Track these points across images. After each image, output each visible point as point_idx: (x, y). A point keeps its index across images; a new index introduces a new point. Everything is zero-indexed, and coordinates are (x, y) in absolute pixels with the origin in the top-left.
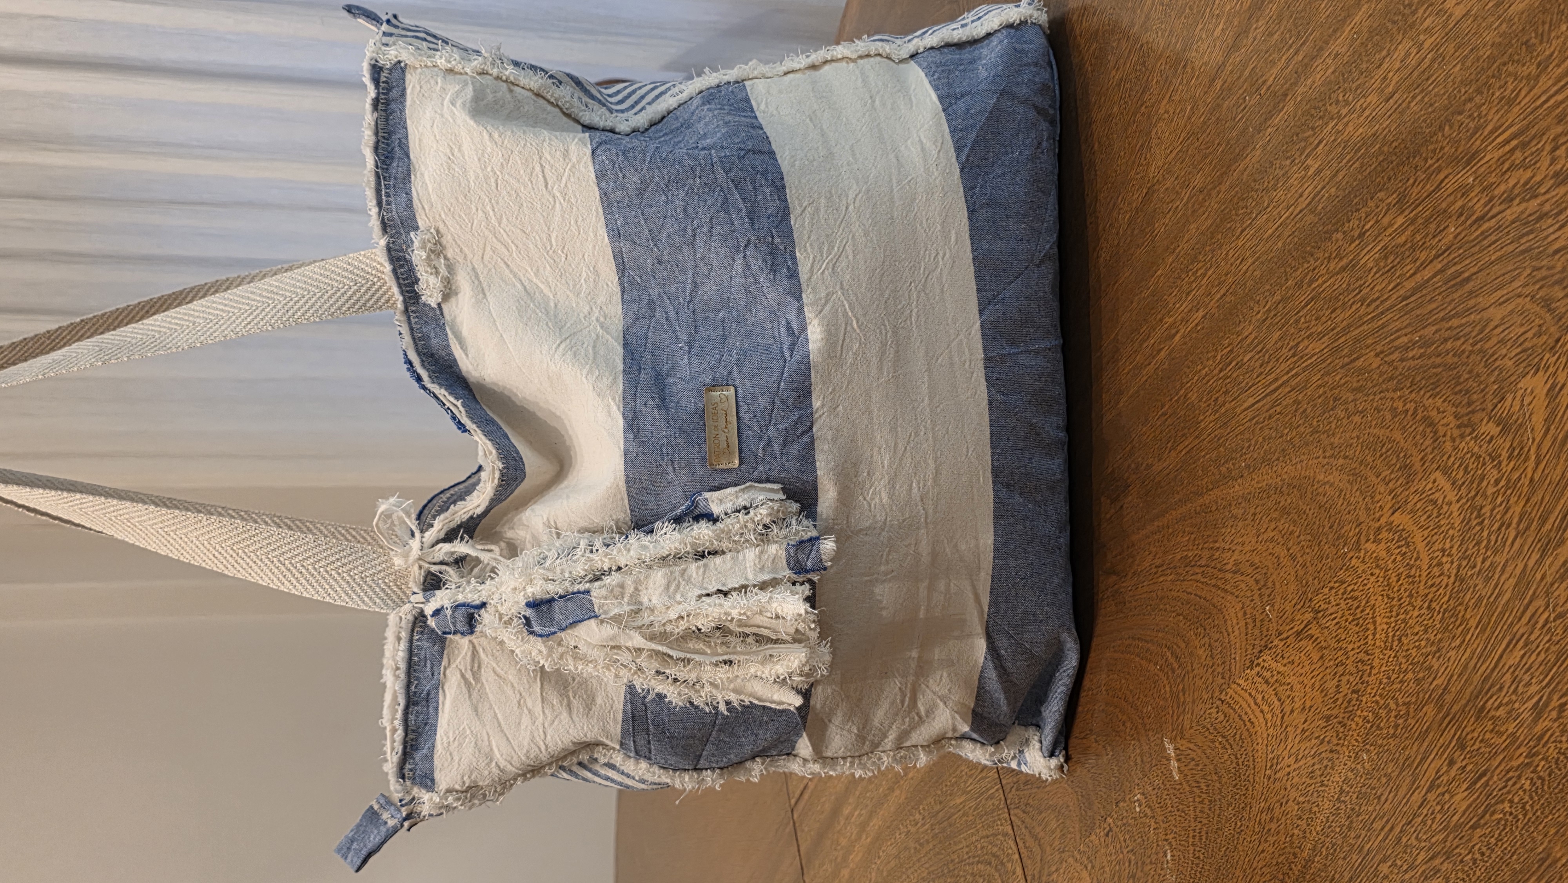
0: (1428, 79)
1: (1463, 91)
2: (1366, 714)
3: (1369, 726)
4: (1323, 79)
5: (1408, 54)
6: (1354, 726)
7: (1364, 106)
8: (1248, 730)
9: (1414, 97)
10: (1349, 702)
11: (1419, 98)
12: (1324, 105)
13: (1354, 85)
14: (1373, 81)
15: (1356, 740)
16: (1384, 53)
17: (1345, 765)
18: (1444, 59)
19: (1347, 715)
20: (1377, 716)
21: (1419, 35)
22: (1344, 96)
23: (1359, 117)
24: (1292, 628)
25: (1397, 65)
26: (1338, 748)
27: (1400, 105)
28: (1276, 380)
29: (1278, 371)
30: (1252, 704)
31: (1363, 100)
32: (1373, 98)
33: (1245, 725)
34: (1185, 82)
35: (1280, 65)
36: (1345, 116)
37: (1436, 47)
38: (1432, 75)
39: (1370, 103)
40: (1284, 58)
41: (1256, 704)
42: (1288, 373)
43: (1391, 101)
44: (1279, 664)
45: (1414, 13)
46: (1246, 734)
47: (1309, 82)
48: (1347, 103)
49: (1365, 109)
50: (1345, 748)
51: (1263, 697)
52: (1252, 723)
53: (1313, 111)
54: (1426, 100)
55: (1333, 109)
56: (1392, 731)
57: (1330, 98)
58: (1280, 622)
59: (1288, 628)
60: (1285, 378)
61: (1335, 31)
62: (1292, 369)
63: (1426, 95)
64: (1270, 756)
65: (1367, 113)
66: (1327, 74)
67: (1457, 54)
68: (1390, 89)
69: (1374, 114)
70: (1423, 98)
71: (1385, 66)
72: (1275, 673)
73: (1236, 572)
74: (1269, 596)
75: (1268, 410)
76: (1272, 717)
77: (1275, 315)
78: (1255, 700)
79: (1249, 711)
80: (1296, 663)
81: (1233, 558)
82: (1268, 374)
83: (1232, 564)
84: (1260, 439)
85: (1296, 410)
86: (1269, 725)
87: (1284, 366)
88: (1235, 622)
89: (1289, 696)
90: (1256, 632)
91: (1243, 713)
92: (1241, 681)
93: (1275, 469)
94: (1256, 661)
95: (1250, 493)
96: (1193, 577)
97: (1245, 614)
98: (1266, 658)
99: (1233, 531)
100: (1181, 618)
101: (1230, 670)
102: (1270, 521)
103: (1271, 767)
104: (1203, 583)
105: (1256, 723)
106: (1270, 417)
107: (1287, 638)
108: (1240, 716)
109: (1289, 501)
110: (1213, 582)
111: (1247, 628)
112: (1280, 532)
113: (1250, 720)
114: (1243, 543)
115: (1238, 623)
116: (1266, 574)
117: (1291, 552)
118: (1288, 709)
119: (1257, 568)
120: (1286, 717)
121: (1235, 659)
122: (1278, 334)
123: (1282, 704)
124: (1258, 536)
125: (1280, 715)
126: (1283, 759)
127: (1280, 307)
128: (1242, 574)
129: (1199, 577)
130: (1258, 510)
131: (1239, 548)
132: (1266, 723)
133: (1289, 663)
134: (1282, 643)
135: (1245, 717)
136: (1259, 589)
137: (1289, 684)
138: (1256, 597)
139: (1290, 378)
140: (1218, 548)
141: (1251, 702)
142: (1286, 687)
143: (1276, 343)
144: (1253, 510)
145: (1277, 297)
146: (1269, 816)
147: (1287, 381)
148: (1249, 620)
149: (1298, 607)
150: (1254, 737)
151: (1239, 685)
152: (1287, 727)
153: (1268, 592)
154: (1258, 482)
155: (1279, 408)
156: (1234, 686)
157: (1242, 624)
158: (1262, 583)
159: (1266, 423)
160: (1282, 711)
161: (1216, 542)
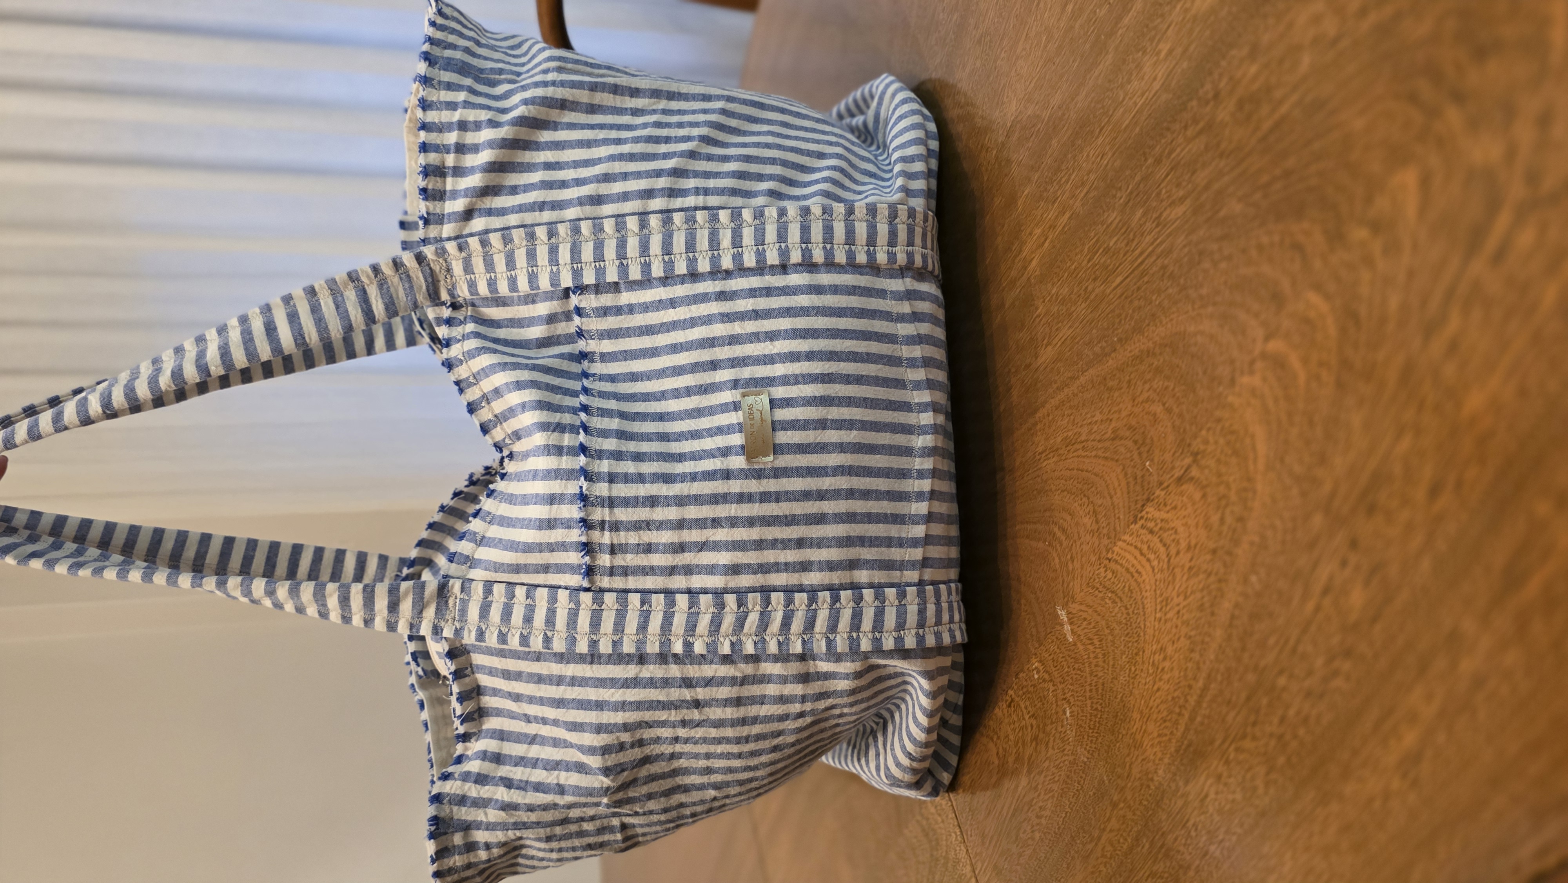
8: (1136, 580)
24: (1172, 476)
28: (1141, 254)
29: (1143, 245)
30: (1138, 556)
33: (1133, 577)
41: (1142, 554)
42: (1152, 243)
44: (1162, 513)
46: (1134, 584)
51: (1149, 547)
52: (1139, 573)
58: (1161, 473)
59: (1169, 476)
60: (1150, 249)
62: (1156, 240)
72: (1159, 521)
73: (1113, 439)
74: (1148, 451)
75: (1135, 284)
76: (1159, 562)
77: (1137, 195)
78: (1141, 551)
79: (1135, 562)
80: (1179, 507)
81: (1111, 427)
82: (1133, 251)
83: (1110, 432)
84: (1131, 311)
85: (1163, 275)
86: (1156, 571)
87: (1148, 239)
88: (1116, 484)
89: (1174, 540)
90: (1138, 488)
91: (1130, 566)
92: (1126, 537)
93: (1146, 334)
94: (1139, 516)
95: (1123, 363)
96: (1075, 454)
97: (1126, 474)
98: (1151, 510)
99: (1110, 402)
100: (1066, 493)
101: (1115, 529)
102: (1145, 383)
103: (1161, 609)
104: (1084, 457)
105: (1144, 573)
106: (1139, 289)
107: (1168, 486)
108: (1127, 570)
109: (1162, 360)
110: (1094, 453)
111: (1128, 487)
112: (1155, 391)
113: (1137, 571)
114: (1120, 411)
115: (1119, 485)
116: (1143, 433)
117: (1167, 405)
118: (1173, 551)
119: (1134, 430)
120: (1172, 561)
121: (1119, 518)
122: (1141, 211)
123: (1167, 549)
124: (1134, 400)
125: (1166, 560)
126: (1172, 599)
127: (1142, 186)
128: (1121, 438)
129: (1080, 452)
130: (1132, 376)
131: (1116, 416)
132: (1153, 570)
133: (1172, 508)
134: (1163, 493)
135: (1132, 570)
136: (1138, 449)
137: (1173, 529)
138: (1136, 457)
139: (1155, 248)
140: (1096, 421)
141: (1137, 553)
142: (1170, 532)
143: (1140, 219)
144: (1127, 378)
145: (1138, 178)
146: (1162, 656)
147: (1153, 251)
148: (1131, 480)
149: (1177, 454)
150: (1142, 586)
151: (1125, 541)
152: (1173, 569)
153: (1146, 449)
154: (1131, 352)
155: (1146, 279)
156: (1120, 543)
157: (1124, 484)
158: (1141, 442)
159: (1135, 295)
160: (1168, 555)
161: (1094, 416)
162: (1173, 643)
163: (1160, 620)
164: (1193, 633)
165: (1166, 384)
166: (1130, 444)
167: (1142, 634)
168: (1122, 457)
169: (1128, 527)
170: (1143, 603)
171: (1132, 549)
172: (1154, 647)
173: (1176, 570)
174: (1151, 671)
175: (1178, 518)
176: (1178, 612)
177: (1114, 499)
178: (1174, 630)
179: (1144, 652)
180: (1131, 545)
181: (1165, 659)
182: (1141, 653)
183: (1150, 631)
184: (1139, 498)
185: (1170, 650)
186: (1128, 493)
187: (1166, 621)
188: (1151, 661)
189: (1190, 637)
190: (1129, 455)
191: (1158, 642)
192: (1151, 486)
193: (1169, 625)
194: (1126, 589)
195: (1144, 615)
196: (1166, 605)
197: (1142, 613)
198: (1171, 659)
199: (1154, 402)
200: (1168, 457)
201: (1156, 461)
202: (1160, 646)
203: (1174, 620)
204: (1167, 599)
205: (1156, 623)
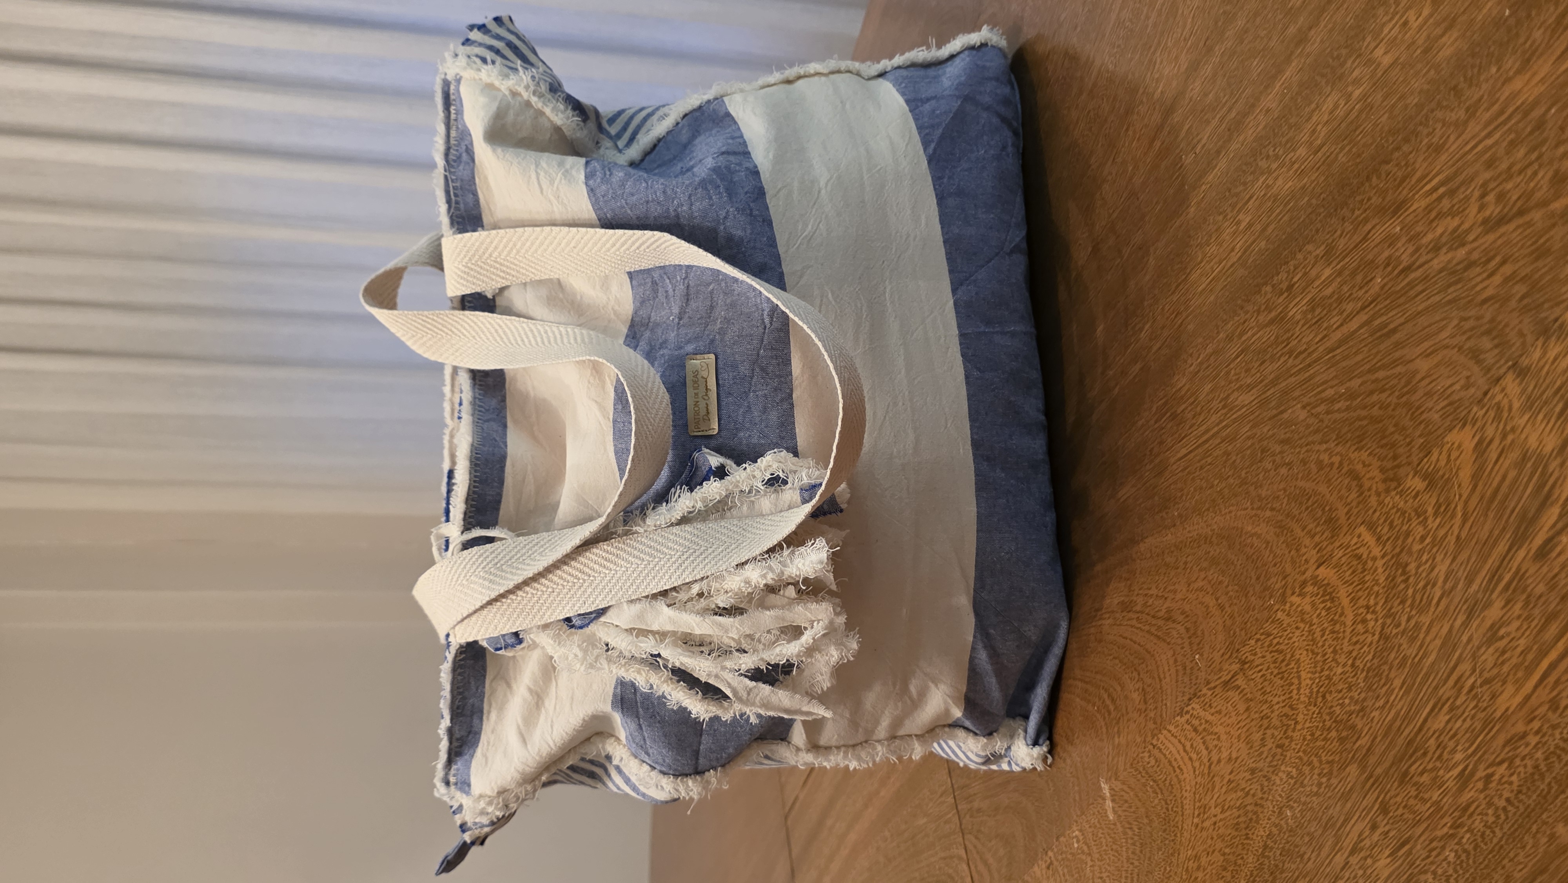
0: (1355, 131)
1: (1391, 139)
2: (1290, 769)
3: (1292, 782)
4: (1254, 135)
5: (1336, 106)
6: (1278, 782)
7: (1293, 160)
8: (1177, 776)
9: (1342, 149)
10: (1274, 756)
11: (1347, 149)
12: (1255, 160)
13: (1284, 140)
14: (1302, 135)
15: (1280, 796)
16: (1313, 106)
17: (1269, 819)
18: (1371, 108)
19: (1271, 769)
20: (1301, 773)
21: (1347, 86)
22: (1274, 151)
23: (1289, 170)
24: (1220, 678)
25: (1326, 118)
26: (1263, 802)
27: (1329, 157)
28: (1207, 431)
29: (1209, 423)
30: (1182, 751)
31: (1292, 154)
32: (1302, 152)
33: (1175, 771)
34: (1127, 144)
35: (1215, 122)
36: (1275, 170)
37: (1364, 97)
38: (1360, 126)
39: (1298, 158)
40: (1218, 116)
41: (1185, 751)
42: (1218, 424)
43: (1320, 154)
44: (1207, 713)
45: (1342, 65)
46: (1175, 780)
47: (1241, 138)
48: (1277, 157)
49: (1294, 163)
50: (1269, 803)
51: (1192, 745)
52: (1181, 770)
53: (1244, 168)
54: (1354, 150)
55: (1263, 164)
56: (1315, 789)
57: (1261, 154)
58: (1209, 672)
59: (1216, 677)
60: (1216, 429)
61: (1266, 87)
62: (1221, 421)
63: (1354, 146)
64: (1197, 804)
65: (1296, 166)
66: (1258, 131)
67: (1385, 103)
68: (1319, 142)
69: (1303, 167)
70: (1351, 148)
71: (1314, 119)
72: (1203, 721)
73: (1168, 619)
74: (1199, 644)
75: (1199, 461)
76: (1200, 765)
77: (1207, 368)
78: (1184, 746)
79: (1179, 758)
80: (1224, 713)
81: (1165, 606)
82: (1199, 426)
83: (1164, 611)
84: (1192, 489)
85: (1225, 462)
86: (1197, 773)
87: (1214, 418)
88: (1166, 669)
89: (1216, 746)
90: (1186, 679)
91: (1173, 760)
92: (1171, 728)
93: (1205, 519)
94: (1186, 709)
95: (1182, 542)
96: (1129, 623)
97: (1176, 661)
98: (1195, 706)
99: (1166, 579)
100: (1117, 661)
101: (1161, 716)
102: (1200, 570)
103: (1199, 815)
104: (1137, 628)
105: (1185, 770)
106: (1201, 468)
107: (1215, 687)
108: (1170, 762)
109: (1218, 551)
110: (1147, 628)
111: (1177, 675)
112: (1210, 582)
113: (1179, 767)
114: (1175, 591)
115: (1169, 670)
116: (1196, 622)
117: (1220, 601)
118: (1215, 759)
119: (1187, 616)
120: (1213, 766)
121: (1166, 705)
122: (1210, 386)
123: (1209, 753)
124: (1189, 585)
125: (1207, 764)
126: (1210, 808)
127: (1212, 359)
128: (1174, 621)
129: (1134, 622)
130: (1189, 559)
131: (1171, 596)
132: (1194, 771)
133: (1217, 712)
134: (1210, 693)
135: (1174, 764)
136: (1190, 638)
137: (1216, 733)
138: (1186, 645)
139: (1220, 430)
140: (1152, 595)
141: (1180, 747)
142: (1213, 737)
143: (1207, 395)
144: (1184, 559)
145: (1209, 350)
146: (1196, 865)
147: (1218, 433)
148: (1180, 668)
149: (1227, 657)
150: (1183, 783)
151: (1170, 731)
152: (1214, 776)
153: (1197, 640)
154: (1189, 532)
155: (1209, 460)
156: (1164, 732)
157: (1173, 670)
158: (1192, 632)
159: (1197, 473)
160: (1209, 760)
161: (1150, 589)
162: (1208, 854)
163: (1197, 825)
164: (1227, 850)
165: (1220, 578)
166: (1182, 630)
167: (1179, 835)
168: (1173, 641)
169: (1174, 718)
170: (1182, 802)
171: (1175, 741)
172: (1190, 852)
173: (1216, 779)
174: (1184, 877)
175: (1221, 724)
176: (1215, 823)
177: (1163, 682)
178: (1209, 841)
179: (1179, 854)
180: (1176, 737)
181: (1198, 868)
182: (1176, 855)
183: (1186, 834)
184: (1186, 690)
185: (1204, 860)
186: (1177, 682)
187: (1202, 828)
188: (1185, 866)
189: (1224, 854)
190: (1179, 641)
191: (1193, 848)
192: (1198, 681)
193: (1204, 834)
194: (1167, 782)
195: (1182, 815)
196: (1204, 813)
197: (1180, 813)
198: (1204, 870)
199: (1208, 593)
200: (1217, 656)
201: (1205, 656)
202: (1195, 852)
203: (1211, 830)
204: (1205, 808)
205: (1193, 828)
